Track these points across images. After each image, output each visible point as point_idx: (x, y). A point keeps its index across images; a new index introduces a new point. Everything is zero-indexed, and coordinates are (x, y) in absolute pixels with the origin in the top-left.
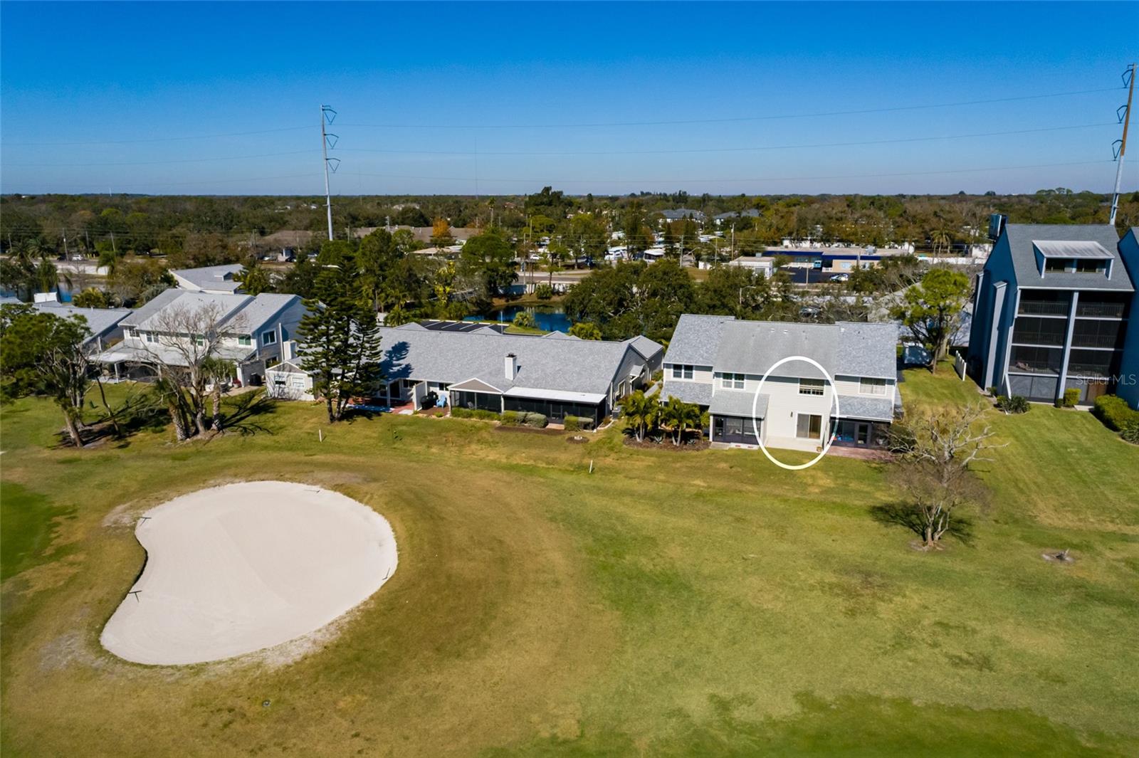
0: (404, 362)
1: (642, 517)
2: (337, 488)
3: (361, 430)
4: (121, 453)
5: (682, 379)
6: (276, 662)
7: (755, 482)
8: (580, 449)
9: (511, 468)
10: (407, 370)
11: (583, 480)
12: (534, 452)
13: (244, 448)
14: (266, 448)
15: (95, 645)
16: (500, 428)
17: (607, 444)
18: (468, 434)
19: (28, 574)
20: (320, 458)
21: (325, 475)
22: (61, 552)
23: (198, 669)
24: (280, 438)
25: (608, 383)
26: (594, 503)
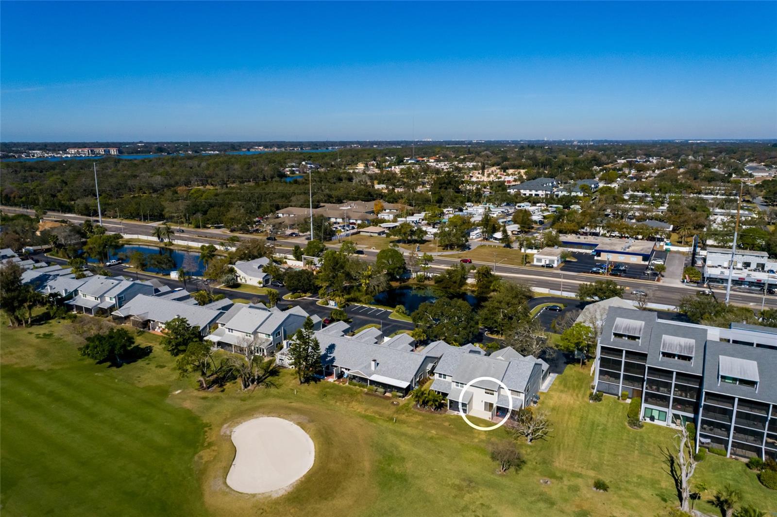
0: (332, 355)
1: (405, 447)
2: (299, 424)
3: (312, 389)
4: (221, 394)
5: (442, 379)
6: (275, 496)
7: (455, 434)
8: (394, 409)
9: (365, 417)
10: (333, 359)
11: (390, 426)
12: (376, 409)
13: (267, 395)
14: (274, 396)
15: (225, 483)
16: (367, 394)
17: (406, 408)
18: (353, 395)
19: (201, 453)
20: (294, 405)
21: (295, 416)
22: (210, 445)
23: (254, 495)
24: (280, 391)
25: (412, 376)
26: (391, 438)
